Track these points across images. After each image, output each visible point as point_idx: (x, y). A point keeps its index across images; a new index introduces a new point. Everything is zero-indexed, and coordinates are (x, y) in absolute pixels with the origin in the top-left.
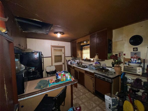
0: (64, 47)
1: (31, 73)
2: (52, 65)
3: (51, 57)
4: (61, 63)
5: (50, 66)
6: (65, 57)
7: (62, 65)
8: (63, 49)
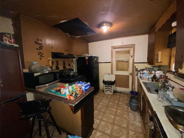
0: (133, 46)
1: (71, 77)
2: (112, 73)
3: (110, 62)
4: (127, 72)
5: (109, 74)
6: (134, 63)
7: (129, 76)
8: (132, 50)
